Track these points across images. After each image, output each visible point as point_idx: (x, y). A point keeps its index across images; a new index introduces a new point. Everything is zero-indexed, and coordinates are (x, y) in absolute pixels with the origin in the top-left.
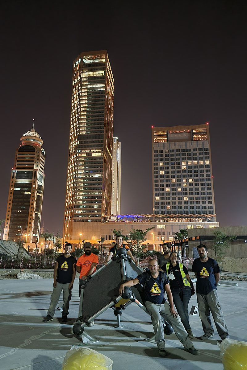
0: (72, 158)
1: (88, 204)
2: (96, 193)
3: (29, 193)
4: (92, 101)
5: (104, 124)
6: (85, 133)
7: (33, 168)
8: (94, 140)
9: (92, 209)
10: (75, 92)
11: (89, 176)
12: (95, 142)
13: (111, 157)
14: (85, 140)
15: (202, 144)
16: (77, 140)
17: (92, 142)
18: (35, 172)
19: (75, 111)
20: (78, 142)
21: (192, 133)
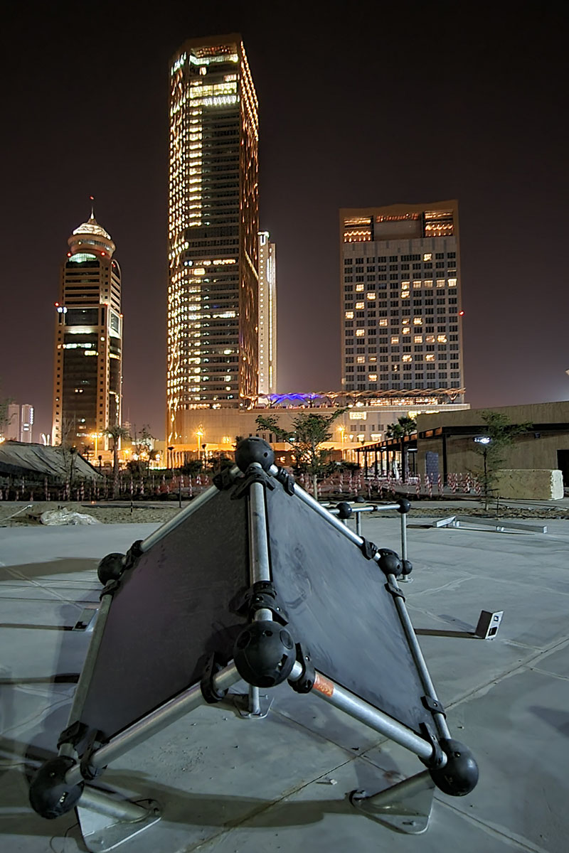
0: (176, 280)
1: (211, 374)
2: (227, 352)
3: (93, 353)
4: (214, 151)
5: (239, 204)
6: (200, 224)
7: (98, 302)
8: (219, 239)
9: (220, 383)
10: (174, 133)
11: (212, 317)
12: (222, 243)
13: (256, 274)
14: (200, 240)
15: (442, 243)
16: (183, 240)
17: (215, 243)
18: (103, 309)
19: (178, 176)
20: (187, 244)
21: (422, 221)
